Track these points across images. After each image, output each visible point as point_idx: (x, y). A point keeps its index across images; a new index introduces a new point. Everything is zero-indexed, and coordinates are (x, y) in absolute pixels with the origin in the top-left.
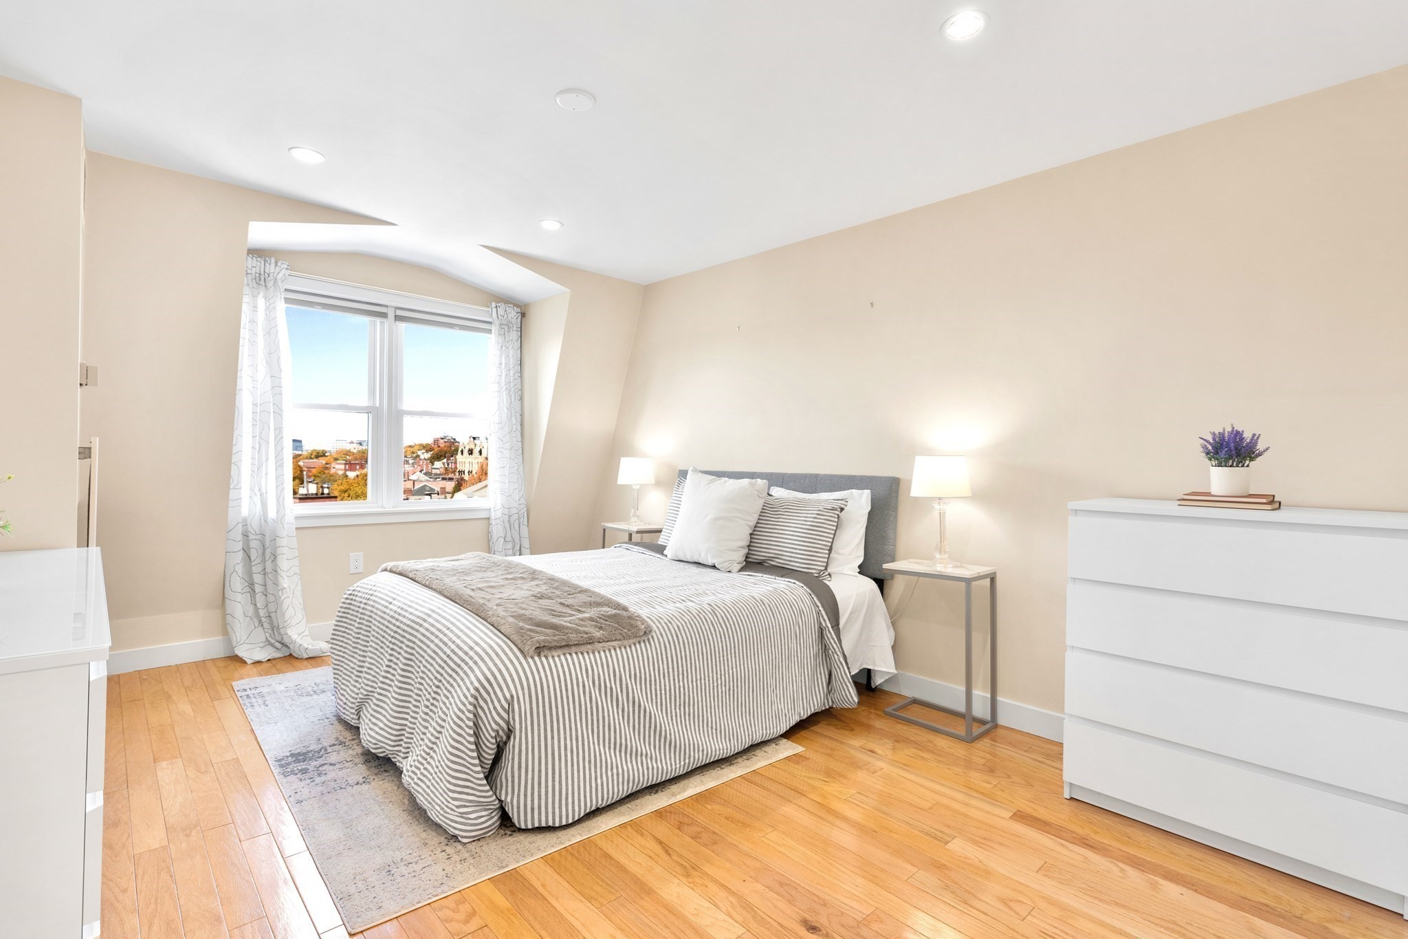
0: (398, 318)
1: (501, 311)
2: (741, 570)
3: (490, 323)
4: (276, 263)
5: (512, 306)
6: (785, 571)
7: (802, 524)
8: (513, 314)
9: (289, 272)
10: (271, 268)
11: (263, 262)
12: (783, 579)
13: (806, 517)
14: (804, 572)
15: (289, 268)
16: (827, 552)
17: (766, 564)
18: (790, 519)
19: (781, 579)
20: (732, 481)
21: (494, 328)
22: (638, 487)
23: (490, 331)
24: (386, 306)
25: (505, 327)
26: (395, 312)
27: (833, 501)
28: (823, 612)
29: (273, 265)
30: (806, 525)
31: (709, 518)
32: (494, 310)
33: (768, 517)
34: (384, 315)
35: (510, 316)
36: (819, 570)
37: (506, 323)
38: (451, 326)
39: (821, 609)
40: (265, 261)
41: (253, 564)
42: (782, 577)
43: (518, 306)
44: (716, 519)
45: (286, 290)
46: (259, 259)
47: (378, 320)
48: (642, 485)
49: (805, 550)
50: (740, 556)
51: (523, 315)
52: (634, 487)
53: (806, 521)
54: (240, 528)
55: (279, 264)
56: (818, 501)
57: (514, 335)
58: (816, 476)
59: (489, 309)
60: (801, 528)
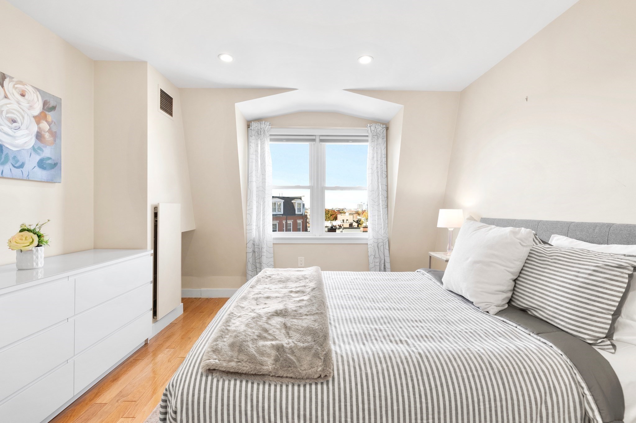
0: (322, 141)
1: (373, 128)
2: (499, 313)
3: (367, 136)
4: (265, 123)
5: (379, 124)
6: (545, 328)
7: (572, 280)
8: (380, 129)
9: (270, 127)
10: (263, 126)
11: (259, 124)
12: (539, 338)
13: (579, 272)
14: (571, 334)
15: (271, 124)
16: (610, 317)
17: (529, 313)
18: (558, 271)
19: (535, 336)
20: (498, 228)
21: (369, 139)
22: (452, 229)
23: (367, 141)
24: (315, 136)
25: (376, 136)
26: (319, 138)
27: (623, 257)
28: (590, 398)
29: (263, 124)
30: (577, 281)
31: (469, 260)
32: (369, 128)
33: (534, 265)
34: (314, 140)
35: (378, 130)
36: (594, 336)
37: (376, 134)
38: (347, 141)
39: (587, 392)
40: (260, 123)
41: (256, 258)
42: (538, 334)
43: (383, 124)
44: (476, 262)
45: (270, 135)
46: (258, 123)
47: (313, 143)
48: (455, 229)
49: (573, 310)
50: (501, 299)
51: (387, 129)
52: (449, 229)
53: (577, 276)
54: (251, 242)
55: (266, 124)
56: (599, 255)
57: (381, 141)
58: (609, 226)
59: (367, 128)
60: (570, 284)
